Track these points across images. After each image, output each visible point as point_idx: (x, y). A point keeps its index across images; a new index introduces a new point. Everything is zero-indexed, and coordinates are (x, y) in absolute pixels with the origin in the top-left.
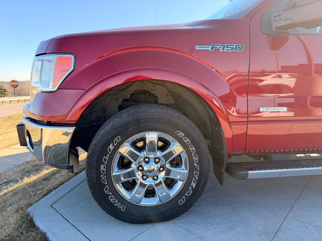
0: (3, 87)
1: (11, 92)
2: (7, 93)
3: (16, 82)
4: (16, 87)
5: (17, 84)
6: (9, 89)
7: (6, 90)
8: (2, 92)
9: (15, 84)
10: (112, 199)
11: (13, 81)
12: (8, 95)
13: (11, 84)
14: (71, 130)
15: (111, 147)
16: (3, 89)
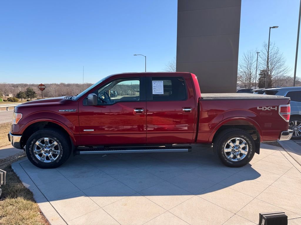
0: (33, 90)
1: (39, 94)
2: (36, 95)
3: (44, 85)
4: (43, 90)
5: (44, 87)
6: (38, 91)
7: (35, 93)
8: (32, 94)
9: (42, 87)
10: (34, 159)
11: (41, 85)
12: (37, 97)
13: (39, 87)
14: (20, 137)
15: (32, 142)
16: (32, 91)
